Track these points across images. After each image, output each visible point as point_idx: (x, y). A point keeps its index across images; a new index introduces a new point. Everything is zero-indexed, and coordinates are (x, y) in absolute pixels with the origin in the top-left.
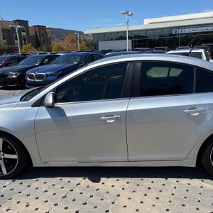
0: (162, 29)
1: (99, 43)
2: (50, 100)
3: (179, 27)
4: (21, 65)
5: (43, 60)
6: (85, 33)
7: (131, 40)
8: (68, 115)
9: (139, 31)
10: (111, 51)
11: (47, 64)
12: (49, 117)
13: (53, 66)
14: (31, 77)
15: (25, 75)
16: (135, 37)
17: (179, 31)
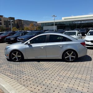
0: (69, 21)
1: (44, 27)
2: (29, 43)
3: (76, 21)
4: (15, 35)
5: (23, 34)
6: (38, 23)
7: (56, 26)
8: (33, 46)
9: (60, 22)
10: (48, 30)
11: (24, 35)
12: (28, 47)
13: (26, 36)
14: (19, 39)
15: (17, 39)
16: (58, 24)
17: (76, 23)
